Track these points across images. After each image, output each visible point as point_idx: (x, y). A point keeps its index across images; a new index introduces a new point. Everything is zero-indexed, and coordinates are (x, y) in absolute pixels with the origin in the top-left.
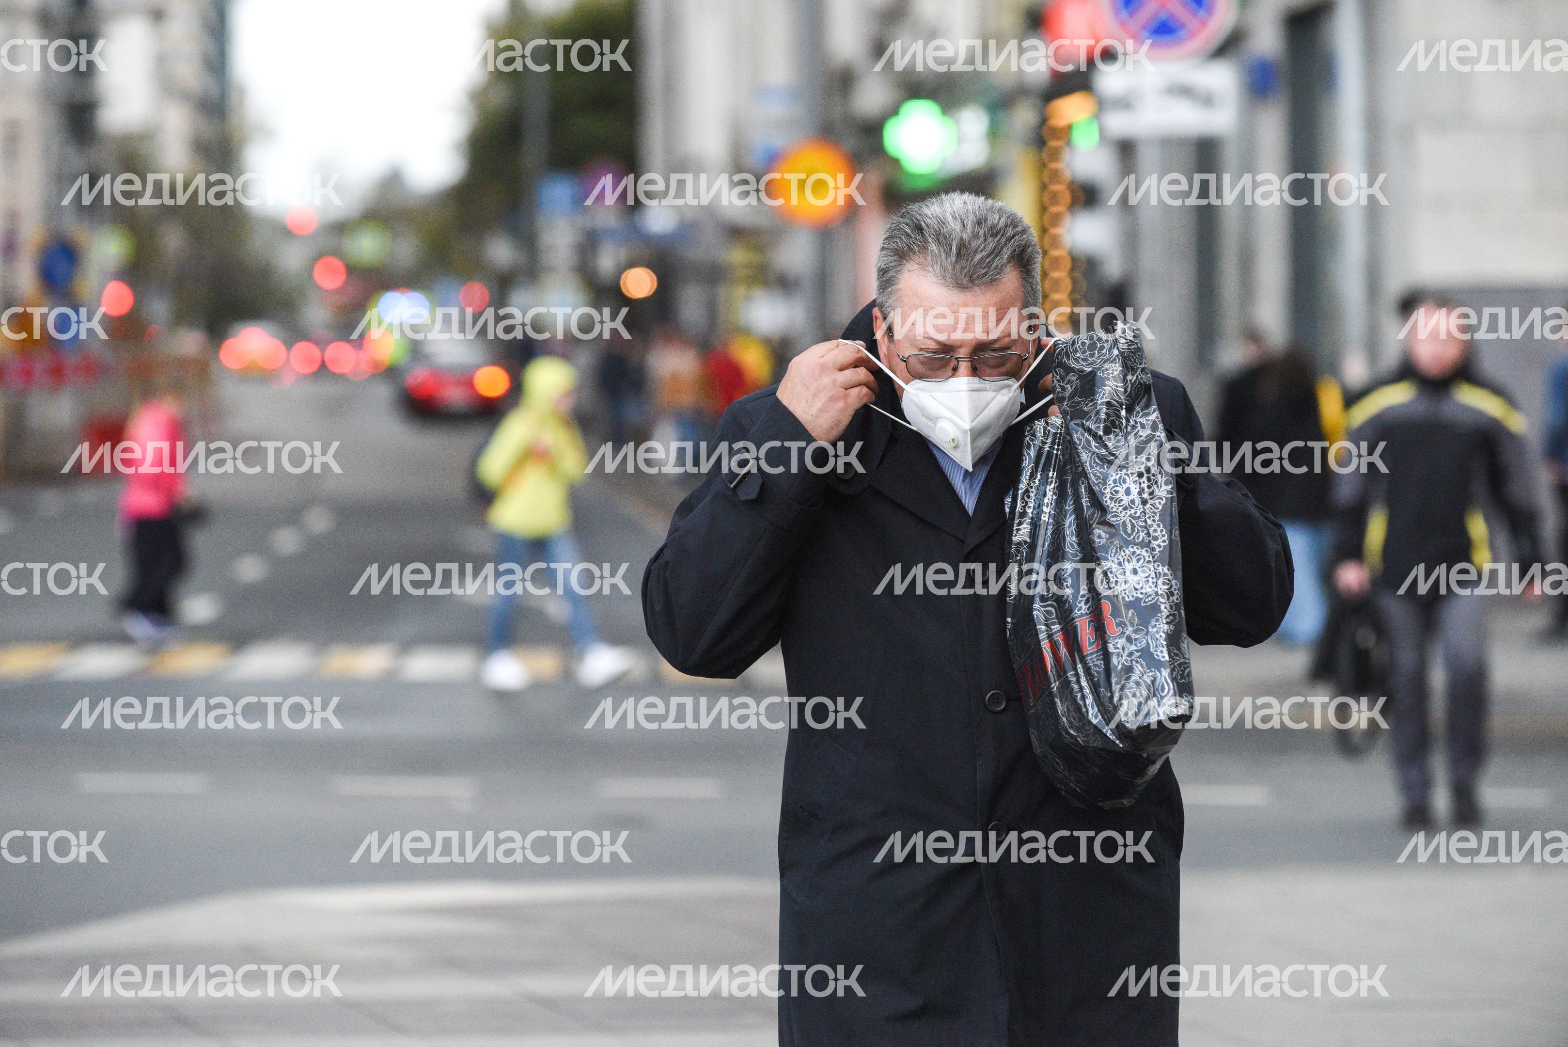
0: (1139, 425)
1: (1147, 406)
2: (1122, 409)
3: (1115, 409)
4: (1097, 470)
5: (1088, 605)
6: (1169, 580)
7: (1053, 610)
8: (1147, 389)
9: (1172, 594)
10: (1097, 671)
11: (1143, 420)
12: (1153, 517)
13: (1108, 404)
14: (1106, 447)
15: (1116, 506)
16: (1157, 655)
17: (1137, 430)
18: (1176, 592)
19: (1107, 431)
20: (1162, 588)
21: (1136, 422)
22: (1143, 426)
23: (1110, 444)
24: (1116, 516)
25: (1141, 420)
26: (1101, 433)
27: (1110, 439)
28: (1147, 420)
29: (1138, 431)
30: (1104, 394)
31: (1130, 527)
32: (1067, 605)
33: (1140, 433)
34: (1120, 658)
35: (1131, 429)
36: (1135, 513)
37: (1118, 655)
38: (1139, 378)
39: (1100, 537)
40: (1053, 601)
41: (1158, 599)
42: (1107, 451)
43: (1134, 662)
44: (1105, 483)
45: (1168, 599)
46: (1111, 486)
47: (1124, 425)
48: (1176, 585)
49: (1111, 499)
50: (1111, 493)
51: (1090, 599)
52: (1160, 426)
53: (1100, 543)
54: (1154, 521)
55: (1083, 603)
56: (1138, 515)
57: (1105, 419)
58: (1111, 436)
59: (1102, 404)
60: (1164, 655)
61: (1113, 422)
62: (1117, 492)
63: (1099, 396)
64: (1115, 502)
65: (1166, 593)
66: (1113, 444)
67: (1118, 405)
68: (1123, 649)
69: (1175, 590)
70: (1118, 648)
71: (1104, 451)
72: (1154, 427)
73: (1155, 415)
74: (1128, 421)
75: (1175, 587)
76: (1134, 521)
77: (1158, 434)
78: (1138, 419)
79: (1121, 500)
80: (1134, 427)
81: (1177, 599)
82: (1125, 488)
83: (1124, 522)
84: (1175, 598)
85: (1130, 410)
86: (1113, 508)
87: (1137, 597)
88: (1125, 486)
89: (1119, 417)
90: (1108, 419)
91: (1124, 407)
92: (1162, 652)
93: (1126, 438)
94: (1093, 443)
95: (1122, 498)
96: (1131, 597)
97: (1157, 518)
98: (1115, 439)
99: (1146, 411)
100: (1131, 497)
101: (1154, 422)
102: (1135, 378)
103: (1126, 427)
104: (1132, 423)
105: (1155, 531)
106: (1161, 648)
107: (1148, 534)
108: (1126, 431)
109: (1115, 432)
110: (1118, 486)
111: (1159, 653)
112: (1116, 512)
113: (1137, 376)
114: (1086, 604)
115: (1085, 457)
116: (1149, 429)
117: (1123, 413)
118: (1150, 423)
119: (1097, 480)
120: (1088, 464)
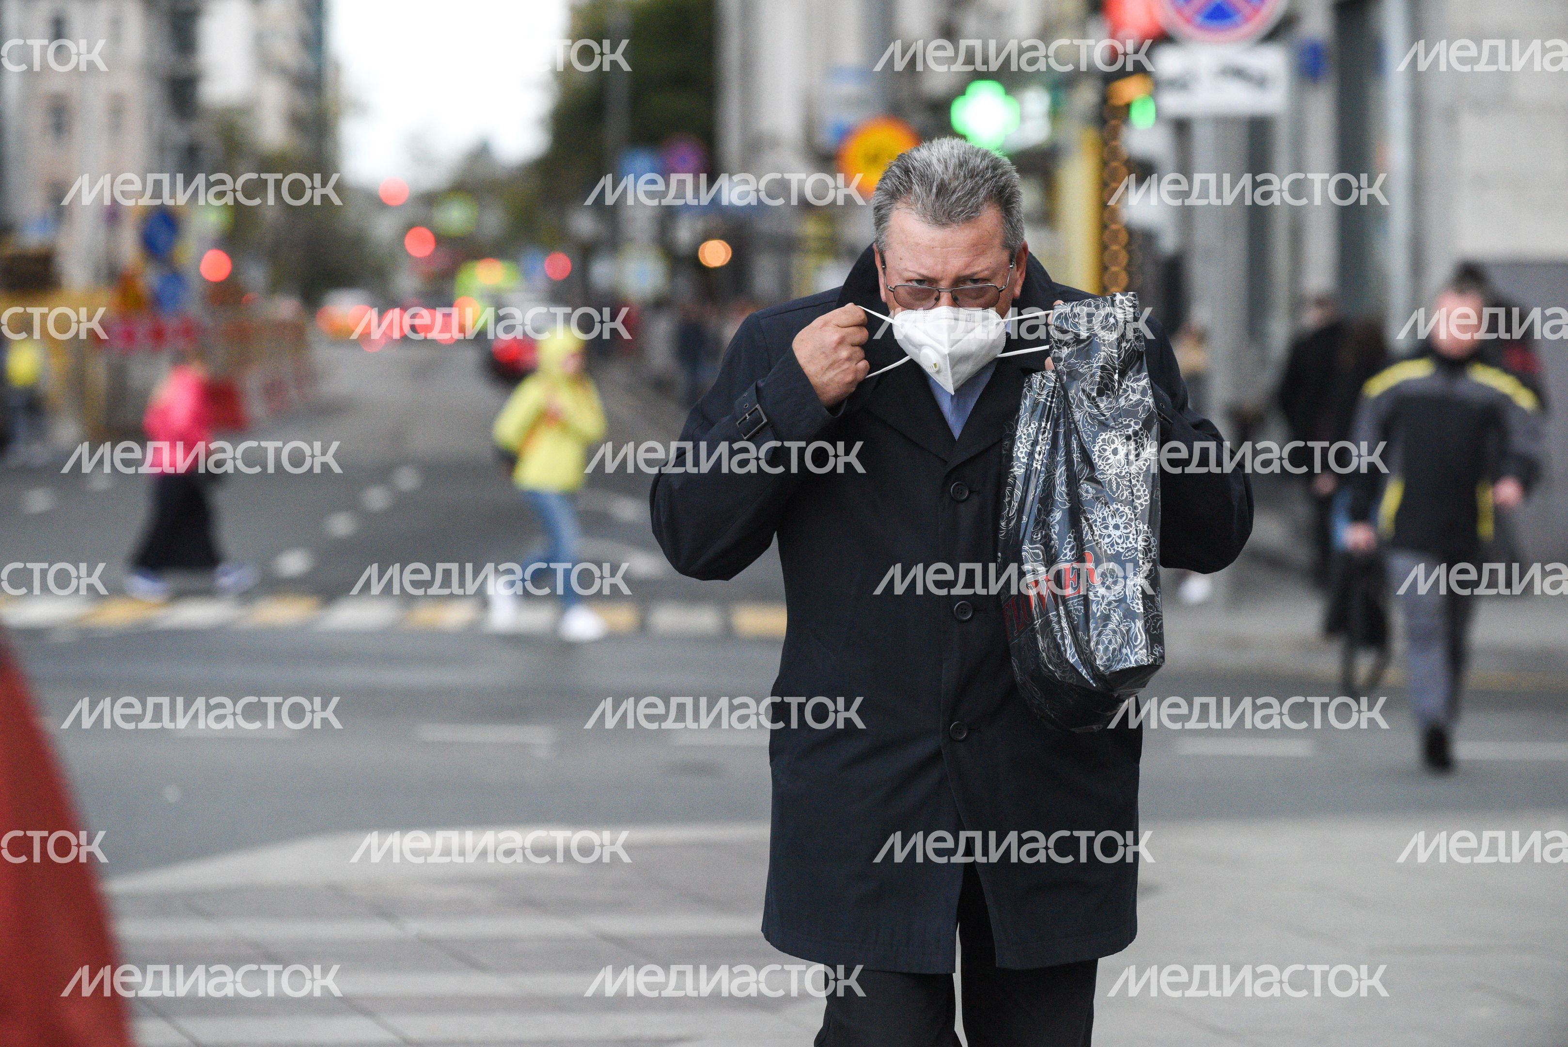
0: (1130, 389)
1: (1139, 372)
2: (1115, 374)
3: (1109, 373)
4: (1088, 429)
5: (1073, 552)
6: (1148, 537)
7: (1041, 553)
8: (1140, 356)
9: (1150, 551)
10: (1078, 616)
11: (1135, 385)
12: (1138, 477)
13: (1103, 368)
14: (1098, 407)
15: (1103, 464)
16: (1134, 607)
17: (1128, 393)
18: (1153, 549)
19: (1100, 393)
20: (1141, 545)
21: (1128, 386)
22: (1134, 391)
23: (1102, 405)
24: (1102, 474)
25: (1132, 385)
26: (1094, 394)
27: (1102, 401)
28: (1138, 386)
29: (1129, 395)
30: (1099, 359)
31: (1115, 485)
32: (1054, 550)
33: (1130, 397)
34: (1099, 606)
35: (1122, 393)
36: (1121, 472)
37: (1098, 602)
38: (1133, 345)
39: (1087, 492)
40: (1041, 544)
41: (1137, 554)
42: (1099, 411)
43: (1112, 612)
44: (1094, 442)
45: (1146, 555)
46: (1100, 444)
47: (1116, 388)
48: (1154, 542)
49: (1099, 457)
50: (1100, 451)
51: (1075, 547)
52: (1149, 392)
53: (1087, 497)
54: (1138, 481)
55: (1068, 550)
56: (1123, 474)
57: (1099, 382)
58: (1104, 398)
59: (1097, 367)
60: (1139, 608)
61: (1106, 385)
62: (1105, 450)
63: (1095, 360)
64: (1103, 460)
65: (1144, 548)
66: (1105, 405)
67: (1112, 369)
68: (1103, 597)
69: (1153, 547)
70: (1099, 597)
71: (1096, 411)
72: (1144, 393)
73: (1145, 381)
74: (1120, 384)
75: (1153, 544)
76: (1119, 480)
77: (1147, 399)
78: (1129, 384)
79: (1109, 459)
80: (1125, 391)
81: (1154, 556)
82: (1112, 448)
83: (1110, 480)
84: (1152, 554)
85: (1122, 375)
86: (1100, 465)
87: (1118, 551)
88: (1113, 446)
89: (1112, 380)
90: (1102, 381)
91: (1117, 371)
92: (1137, 604)
93: (1117, 401)
94: (1086, 403)
95: (1109, 456)
96: (1112, 550)
97: (1141, 479)
98: (1107, 400)
99: (1138, 377)
100: (1118, 457)
101: (1144, 387)
102: (1129, 345)
103: (1118, 390)
104: (1124, 386)
105: (1138, 490)
106: (1137, 601)
107: (1132, 493)
108: (1118, 393)
109: (1107, 394)
110: (1105, 445)
111: (1134, 605)
112: (1103, 470)
113: (1131, 344)
114: (1071, 551)
115: (1078, 415)
116: (1139, 394)
117: (1116, 377)
118: (1140, 388)
119: (1087, 438)
120: (1081, 423)
